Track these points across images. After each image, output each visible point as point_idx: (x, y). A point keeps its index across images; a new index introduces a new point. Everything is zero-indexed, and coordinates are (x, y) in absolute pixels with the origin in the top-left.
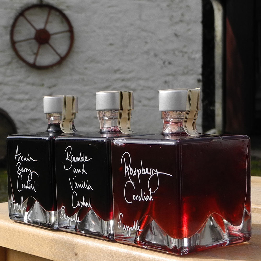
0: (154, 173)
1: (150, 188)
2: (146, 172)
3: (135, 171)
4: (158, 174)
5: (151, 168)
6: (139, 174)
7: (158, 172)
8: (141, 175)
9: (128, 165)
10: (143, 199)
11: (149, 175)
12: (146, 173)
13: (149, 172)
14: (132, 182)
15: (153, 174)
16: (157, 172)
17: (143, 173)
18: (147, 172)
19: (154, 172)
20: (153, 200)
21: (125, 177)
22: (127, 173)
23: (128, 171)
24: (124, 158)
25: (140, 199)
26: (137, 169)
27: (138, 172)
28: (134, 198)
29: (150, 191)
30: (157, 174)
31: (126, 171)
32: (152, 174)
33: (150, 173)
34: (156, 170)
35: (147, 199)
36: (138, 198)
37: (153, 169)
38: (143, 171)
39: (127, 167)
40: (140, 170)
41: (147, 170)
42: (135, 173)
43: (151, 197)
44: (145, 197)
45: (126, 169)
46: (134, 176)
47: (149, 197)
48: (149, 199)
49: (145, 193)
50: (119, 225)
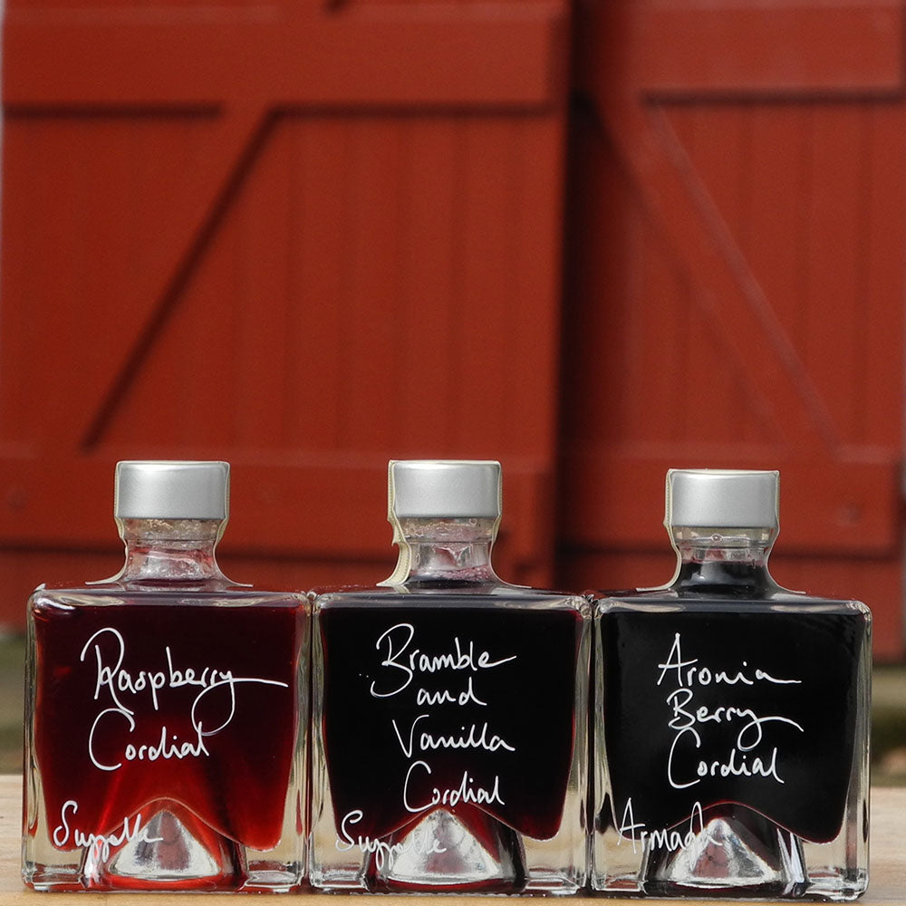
0: (216, 682)
1: (200, 724)
2: (184, 679)
3: (142, 679)
4: (234, 683)
5: (207, 669)
6: (154, 686)
7: (234, 676)
8: (165, 692)
9: (110, 661)
10: (168, 752)
11: (201, 688)
12: (185, 682)
13: (198, 678)
14: (126, 712)
15: (213, 684)
16: (229, 678)
17: (173, 684)
18: (190, 680)
19: (218, 678)
20: (208, 754)
21: (96, 697)
22: (105, 688)
23: (110, 680)
24: (97, 647)
25: (153, 754)
26: (150, 674)
27: (153, 682)
28: (131, 753)
29: (199, 730)
30: (229, 684)
31: (100, 681)
32: (209, 684)
33: (202, 682)
34: (225, 674)
35: (186, 753)
36: (146, 753)
37: (215, 672)
38: (173, 677)
39: (107, 669)
40: (161, 674)
41: (190, 675)
42: (140, 684)
43: (201, 745)
44: (174, 748)
45: (104, 676)
46: (134, 692)
47: (191, 747)
48: (193, 752)
49: (175, 738)
50: (61, 835)
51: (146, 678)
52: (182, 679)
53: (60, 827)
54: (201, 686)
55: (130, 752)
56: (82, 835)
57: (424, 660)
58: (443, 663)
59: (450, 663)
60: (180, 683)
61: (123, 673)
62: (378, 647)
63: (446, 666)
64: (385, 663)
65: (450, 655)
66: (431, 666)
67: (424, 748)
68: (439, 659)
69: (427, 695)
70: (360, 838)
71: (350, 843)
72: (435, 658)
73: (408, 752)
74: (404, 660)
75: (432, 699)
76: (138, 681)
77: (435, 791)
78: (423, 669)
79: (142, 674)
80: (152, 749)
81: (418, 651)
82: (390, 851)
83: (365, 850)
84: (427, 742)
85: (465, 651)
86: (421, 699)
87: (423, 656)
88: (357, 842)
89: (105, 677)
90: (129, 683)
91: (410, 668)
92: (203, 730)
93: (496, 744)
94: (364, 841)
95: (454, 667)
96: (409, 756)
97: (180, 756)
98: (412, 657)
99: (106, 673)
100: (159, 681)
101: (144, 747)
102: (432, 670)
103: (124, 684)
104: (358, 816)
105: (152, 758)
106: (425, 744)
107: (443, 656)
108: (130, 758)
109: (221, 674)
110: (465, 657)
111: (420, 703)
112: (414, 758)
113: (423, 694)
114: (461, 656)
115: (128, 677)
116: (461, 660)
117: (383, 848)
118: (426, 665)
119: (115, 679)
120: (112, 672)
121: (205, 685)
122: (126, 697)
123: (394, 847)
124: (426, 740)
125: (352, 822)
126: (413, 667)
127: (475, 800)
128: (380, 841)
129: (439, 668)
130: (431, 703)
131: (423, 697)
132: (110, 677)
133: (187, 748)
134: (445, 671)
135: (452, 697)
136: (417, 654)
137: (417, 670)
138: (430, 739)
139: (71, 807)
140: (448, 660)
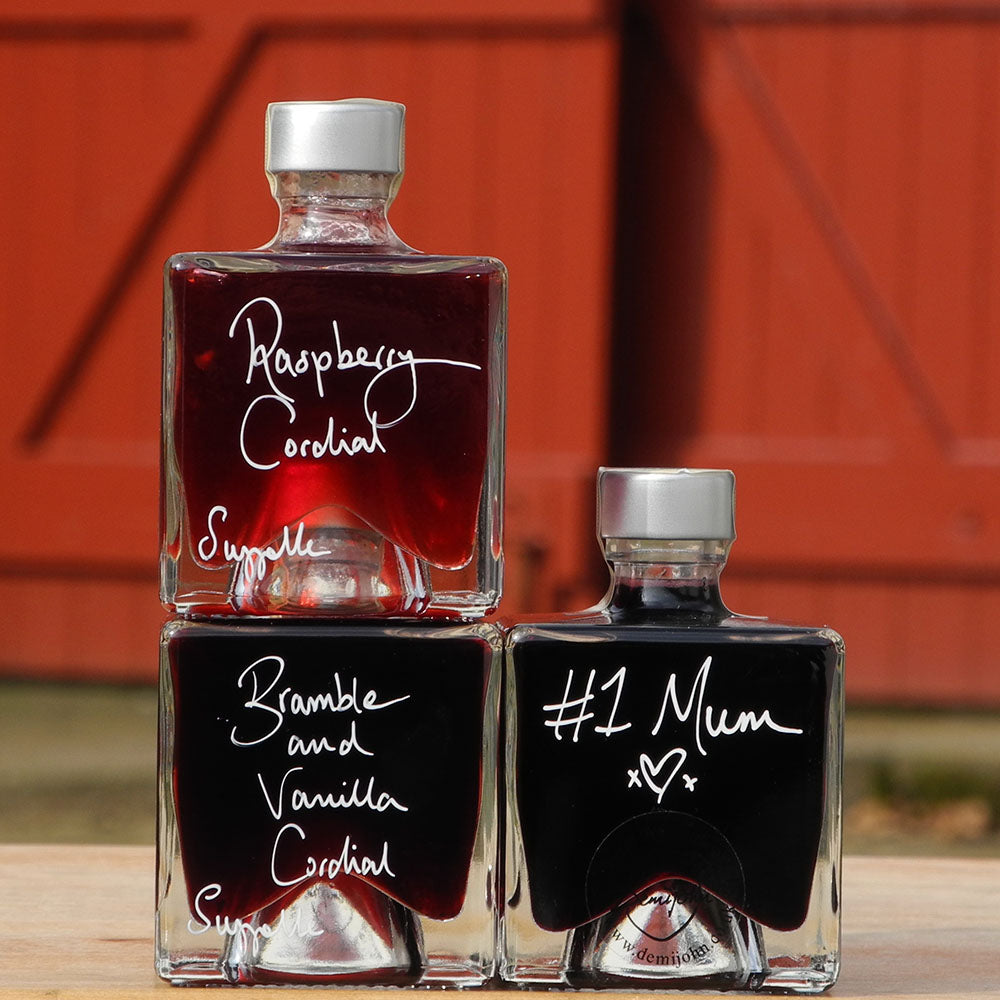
0: (393, 363)
1: (375, 414)
2: (355, 360)
3: (303, 359)
4: (416, 365)
5: (383, 348)
6: (319, 368)
7: (415, 357)
8: (331, 376)
9: (265, 338)
10: (335, 448)
11: (375, 371)
12: (356, 364)
13: (371, 358)
14: (282, 397)
15: (390, 366)
16: (409, 358)
17: (341, 366)
18: (362, 361)
19: (396, 359)
20: (384, 451)
21: (248, 381)
22: (259, 370)
23: (265, 361)
24: (249, 320)
25: (318, 450)
26: (313, 354)
27: (317, 363)
28: (291, 450)
29: (373, 422)
30: (409, 365)
31: (253, 362)
32: (385, 366)
33: (377, 364)
34: (405, 354)
35: (357, 449)
36: (309, 448)
37: (392, 351)
38: (341, 357)
39: (262, 347)
40: (327, 354)
41: (362, 355)
42: (302, 366)
43: (376, 440)
44: (343, 444)
45: (258, 355)
46: (295, 375)
47: (363, 442)
48: (366, 447)
49: (344, 430)
50: (207, 547)
51: (309, 358)
52: (350, 360)
53: (207, 538)
54: (375, 368)
55: (290, 448)
56: (233, 547)
57: (297, 701)
58: (320, 704)
59: (328, 705)
60: (350, 364)
61: (281, 351)
62: (240, 685)
63: (324, 708)
64: (248, 705)
65: (329, 695)
66: (306, 708)
67: (296, 808)
68: (315, 699)
69: (301, 743)
70: (218, 918)
71: (206, 924)
72: (311, 698)
73: (277, 813)
74: (272, 700)
75: (306, 749)
76: (299, 363)
77: (310, 860)
78: (295, 712)
79: (304, 353)
80: (316, 444)
81: (289, 690)
82: (255, 933)
83: (224, 932)
84: (301, 800)
85: (347, 690)
86: (293, 748)
87: (296, 696)
88: (214, 923)
89: (259, 357)
90: (288, 364)
91: (279, 710)
92: (378, 422)
93: (384, 803)
94: (222, 922)
95: (334, 709)
96: (278, 817)
97: (351, 453)
98: (282, 697)
99: (260, 352)
100: (324, 362)
101: (307, 442)
102: (307, 713)
103: (282, 366)
104: (215, 890)
105: (317, 455)
106: (297, 803)
107: (320, 696)
108: (290, 455)
109: (399, 354)
110: (347, 696)
111: (291, 753)
112: (283, 821)
113: (295, 743)
114: (343, 695)
115: (287, 357)
116: (342, 700)
117: (246, 929)
118: (301, 706)
119: (272, 360)
120: (267, 352)
121: (380, 367)
122: (284, 381)
123: (259, 929)
124: (298, 799)
125: (207, 898)
126: (283, 710)
127: (358, 871)
128: (244, 922)
129: (315, 710)
130: (305, 753)
131: (295, 746)
132: (265, 356)
133: (360, 443)
134: (323, 714)
135: (330, 745)
136: (288, 693)
137: (288, 714)
138: (304, 797)
139: (219, 514)
140: (326, 701)
